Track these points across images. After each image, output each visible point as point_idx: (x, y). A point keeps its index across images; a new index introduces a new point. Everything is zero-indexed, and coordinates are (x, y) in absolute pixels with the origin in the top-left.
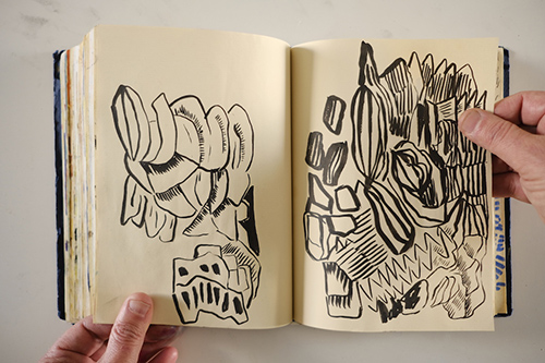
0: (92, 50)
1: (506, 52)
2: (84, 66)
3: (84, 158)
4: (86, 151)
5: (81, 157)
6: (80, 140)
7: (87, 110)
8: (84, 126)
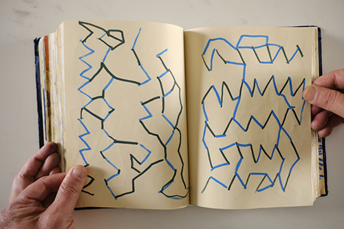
0: (62, 35)
1: (319, 29)
2: (58, 46)
4: (61, 99)
5: (57, 103)
6: (57, 93)
7: (61, 73)
8: (59, 84)
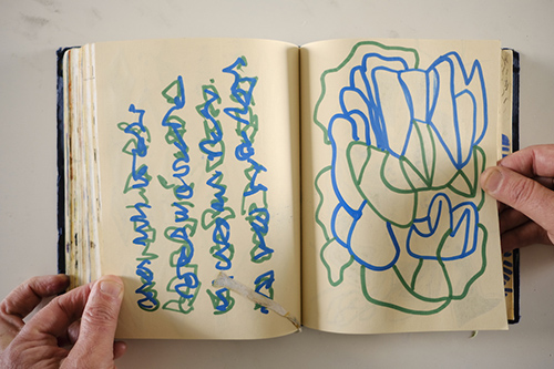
3: (84, 166)
6: (80, 146)
8: (83, 131)
